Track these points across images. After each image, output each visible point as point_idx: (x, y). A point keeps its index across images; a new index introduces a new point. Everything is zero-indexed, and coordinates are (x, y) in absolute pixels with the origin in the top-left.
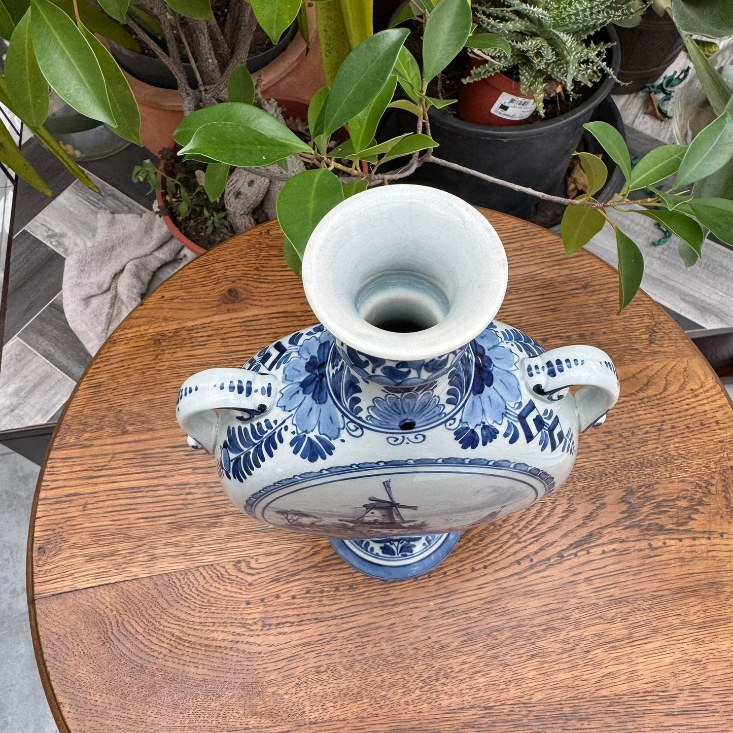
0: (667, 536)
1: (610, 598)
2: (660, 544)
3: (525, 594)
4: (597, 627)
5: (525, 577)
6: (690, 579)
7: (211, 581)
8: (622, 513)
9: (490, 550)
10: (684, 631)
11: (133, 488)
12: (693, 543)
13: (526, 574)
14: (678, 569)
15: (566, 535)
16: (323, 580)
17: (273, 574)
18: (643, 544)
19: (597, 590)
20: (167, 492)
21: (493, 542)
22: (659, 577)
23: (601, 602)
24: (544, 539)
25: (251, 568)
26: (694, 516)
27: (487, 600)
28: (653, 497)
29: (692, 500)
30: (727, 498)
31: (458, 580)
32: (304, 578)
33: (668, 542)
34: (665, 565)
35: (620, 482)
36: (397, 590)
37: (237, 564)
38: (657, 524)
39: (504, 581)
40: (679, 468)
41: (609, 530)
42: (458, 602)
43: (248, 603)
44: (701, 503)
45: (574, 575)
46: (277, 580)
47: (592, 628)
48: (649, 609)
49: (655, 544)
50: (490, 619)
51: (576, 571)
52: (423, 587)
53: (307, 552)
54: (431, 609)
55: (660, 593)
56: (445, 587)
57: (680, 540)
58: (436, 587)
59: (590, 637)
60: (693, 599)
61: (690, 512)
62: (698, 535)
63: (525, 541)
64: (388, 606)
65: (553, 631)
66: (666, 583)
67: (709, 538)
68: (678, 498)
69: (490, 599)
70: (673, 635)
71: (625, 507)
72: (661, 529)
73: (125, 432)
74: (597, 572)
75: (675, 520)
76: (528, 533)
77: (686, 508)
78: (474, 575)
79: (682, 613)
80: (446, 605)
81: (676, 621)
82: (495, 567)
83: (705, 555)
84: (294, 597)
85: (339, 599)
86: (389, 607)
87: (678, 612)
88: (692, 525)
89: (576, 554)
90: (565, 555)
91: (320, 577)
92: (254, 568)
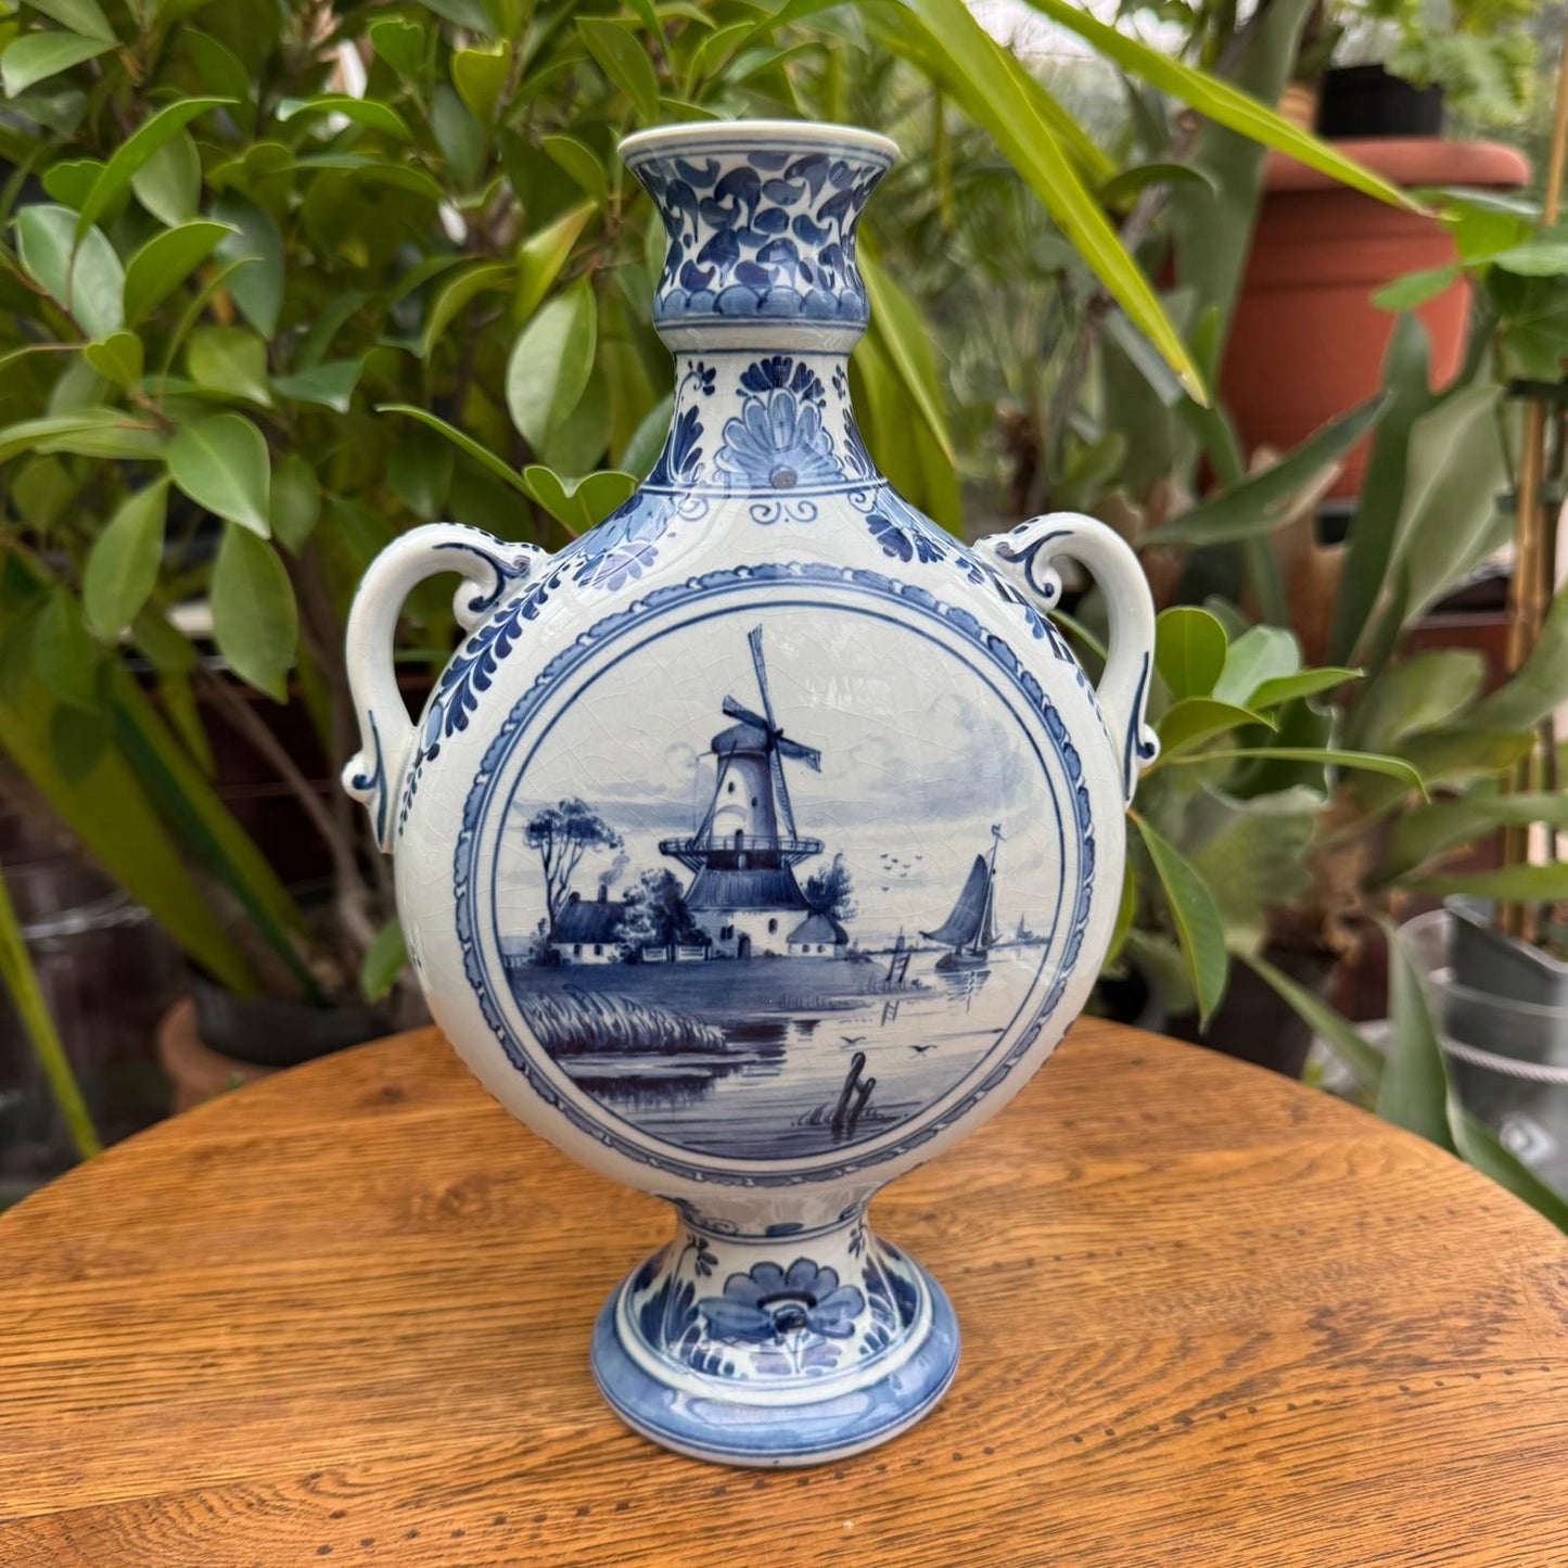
0: (1439, 1373)
1: (1334, 1483)
2: (1429, 1385)
3: (1107, 1489)
4: (1317, 1536)
5: (1099, 1462)
6: (1530, 1436)
7: (226, 1514)
8: (1318, 1344)
9: (995, 1423)
10: (1551, 1525)
11: (65, 1362)
12: (1509, 1378)
13: (1099, 1457)
14: (1491, 1422)
15: (1188, 1387)
16: (543, 1497)
17: (406, 1493)
18: (1389, 1389)
19: (1296, 1472)
20: (154, 1365)
21: (1002, 1407)
22: (1449, 1437)
23: (1312, 1491)
24: (1132, 1396)
25: (345, 1484)
26: (1491, 1339)
27: (1000, 1508)
28: (1384, 1317)
29: (1477, 1316)
30: (1555, 1308)
31: (920, 1478)
32: (493, 1497)
33: (1447, 1382)
34: (1454, 1417)
35: (1296, 1300)
36: (755, 1503)
37: (309, 1482)
38: (1408, 1356)
39: (1045, 1471)
40: (1428, 1273)
41: (1295, 1372)
42: (921, 1517)
43: (324, 1550)
44: (1498, 1318)
45: (1227, 1449)
46: (418, 1503)
47: (1302, 1539)
48: (1445, 1492)
49: (1414, 1386)
50: (1015, 1541)
51: (1228, 1442)
52: (823, 1496)
53: (506, 1450)
54: (847, 1534)
55: (1462, 1465)
56: (884, 1492)
57: (1477, 1376)
58: (860, 1494)
59: (1302, 1556)
60: (1550, 1468)
61: (1481, 1332)
62: (1514, 1366)
63: (1084, 1402)
64: (728, 1534)
65: (1196, 1553)
66: (1470, 1446)
67: (1546, 1369)
68: (1444, 1315)
69: (1011, 1506)
70: (1527, 1534)
71: (1322, 1336)
72: (1422, 1363)
73: (77, 1278)
74: (1284, 1441)
75: (1449, 1348)
76: (1091, 1389)
77: (1471, 1329)
78: (959, 1466)
79: (1535, 1494)
80: (889, 1524)
81: (1524, 1510)
82: (1015, 1450)
83: (1547, 1395)
84: (459, 1534)
85: (587, 1530)
86: (729, 1538)
87: (1524, 1493)
88: (1490, 1352)
89: (1222, 1417)
90: (1195, 1417)
91: (538, 1491)
92: (355, 1485)
